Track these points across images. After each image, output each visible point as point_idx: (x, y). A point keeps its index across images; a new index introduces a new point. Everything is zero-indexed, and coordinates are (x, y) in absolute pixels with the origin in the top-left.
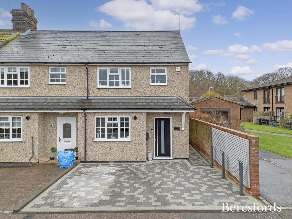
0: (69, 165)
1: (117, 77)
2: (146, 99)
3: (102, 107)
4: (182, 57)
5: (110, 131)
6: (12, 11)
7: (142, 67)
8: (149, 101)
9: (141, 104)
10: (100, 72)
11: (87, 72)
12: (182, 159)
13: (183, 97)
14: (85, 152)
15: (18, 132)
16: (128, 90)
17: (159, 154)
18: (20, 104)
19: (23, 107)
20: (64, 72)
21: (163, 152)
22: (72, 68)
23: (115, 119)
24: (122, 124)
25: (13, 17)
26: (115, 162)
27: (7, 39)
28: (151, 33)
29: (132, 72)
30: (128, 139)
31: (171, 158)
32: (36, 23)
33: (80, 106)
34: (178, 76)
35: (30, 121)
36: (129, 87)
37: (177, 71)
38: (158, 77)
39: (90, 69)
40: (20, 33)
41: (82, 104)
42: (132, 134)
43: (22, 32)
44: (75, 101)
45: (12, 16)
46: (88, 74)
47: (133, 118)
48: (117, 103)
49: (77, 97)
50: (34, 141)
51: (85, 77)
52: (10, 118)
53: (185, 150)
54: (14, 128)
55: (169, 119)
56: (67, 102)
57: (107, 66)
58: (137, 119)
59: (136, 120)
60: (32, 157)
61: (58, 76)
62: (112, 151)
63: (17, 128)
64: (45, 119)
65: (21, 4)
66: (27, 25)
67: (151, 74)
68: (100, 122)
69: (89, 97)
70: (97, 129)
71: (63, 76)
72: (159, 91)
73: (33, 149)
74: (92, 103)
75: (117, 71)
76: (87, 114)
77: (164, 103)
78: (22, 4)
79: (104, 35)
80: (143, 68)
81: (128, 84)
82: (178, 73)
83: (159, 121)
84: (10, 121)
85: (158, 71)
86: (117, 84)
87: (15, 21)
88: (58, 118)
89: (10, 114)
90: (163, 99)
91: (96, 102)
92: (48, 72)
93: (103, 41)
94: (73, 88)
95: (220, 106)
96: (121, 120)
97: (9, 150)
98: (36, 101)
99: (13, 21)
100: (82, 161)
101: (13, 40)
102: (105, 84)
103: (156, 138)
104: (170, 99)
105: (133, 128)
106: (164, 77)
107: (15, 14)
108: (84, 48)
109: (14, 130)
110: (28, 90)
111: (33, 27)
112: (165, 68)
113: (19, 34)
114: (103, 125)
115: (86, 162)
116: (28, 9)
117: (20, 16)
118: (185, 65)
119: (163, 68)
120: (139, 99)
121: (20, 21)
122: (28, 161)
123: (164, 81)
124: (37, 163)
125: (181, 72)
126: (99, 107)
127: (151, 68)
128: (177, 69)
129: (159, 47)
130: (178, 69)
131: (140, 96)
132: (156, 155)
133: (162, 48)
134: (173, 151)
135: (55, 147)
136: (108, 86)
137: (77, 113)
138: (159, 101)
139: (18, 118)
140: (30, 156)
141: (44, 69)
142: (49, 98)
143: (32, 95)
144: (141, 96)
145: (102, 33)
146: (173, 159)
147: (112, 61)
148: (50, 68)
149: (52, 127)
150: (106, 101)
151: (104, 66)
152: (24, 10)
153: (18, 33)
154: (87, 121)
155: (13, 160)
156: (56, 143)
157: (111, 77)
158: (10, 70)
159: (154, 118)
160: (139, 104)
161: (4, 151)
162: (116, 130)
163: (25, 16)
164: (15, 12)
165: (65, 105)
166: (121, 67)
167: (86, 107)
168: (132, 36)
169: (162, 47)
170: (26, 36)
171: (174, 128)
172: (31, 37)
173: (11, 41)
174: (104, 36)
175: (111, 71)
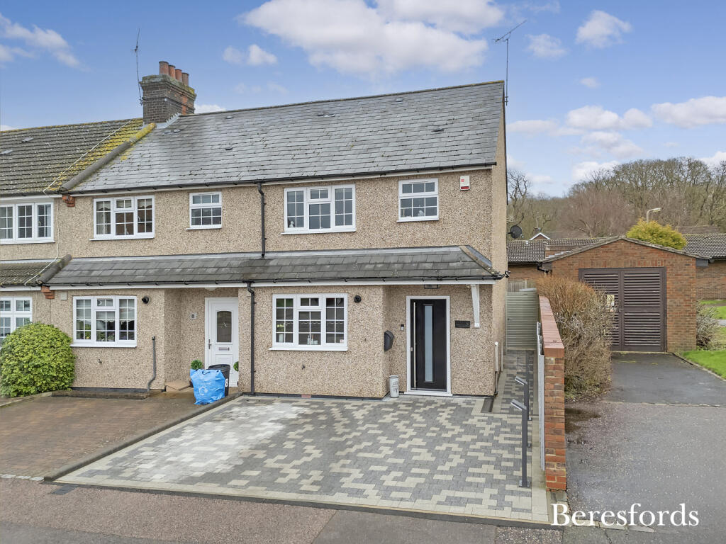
0: (212, 399)
1: (326, 208)
2: (386, 256)
3: (287, 276)
4: (479, 151)
5: (303, 327)
6: (141, 80)
7: (380, 183)
8: (392, 260)
9: (372, 267)
10: (290, 197)
11: (263, 199)
12: (475, 396)
13: (477, 249)
14: (253, 372)
15: (129, 329)
16: (348, 236)
17: (419, 383)
18: (133, 271)
19: (138, 278)
20: (218, 202)
21: (429, 378)
22: (233, 194)
23: (315, 302)
24: (329, 314)
25: (144, 93)
26: (313, 396)
27: (128, 140)
28: (430, 95)
29: (358, 195)
30: (342, 346)
31: (448, 393)
32: (192, 97)
33: (243, 274)
34: (466, 196)
35: (149, 306)
36: (351, 228)
37: (462, 185)
38: (418, 202)
39: (268, 193)
40: (157, 124)
41: (248, 270)
42: (350, 336)
43: (161, 122)
44: (235, 263)
45: (142, 91)
46: (264, 204)
47: (352, 300)
48: (321, 265)
49: (242, 255)
50: (157, 346)
51: (259, 212)
52: (116, 299)
53: (481, 376)
54: (123, 320)
55: (444, 301)
56: (221, 265)
57: (303, 185)
58: (363, 301)
59: (360, 303)
60: (154, 379)
61: (207, 212)
62: (307, 372)
63: (128, 320)
64: (181, 302)
65: (158, 65)
66: (171, 105)
67: (402, 196)
68: (284, 307)
69: (266, 255)
70: (278, 323)
71: (218, 211)
72: (419, 235)
73: (155, 363)
74: (268, 267)
75: (325, 195)
76: (257, 292)
77: (426, 262)
78: (160, 62)
79: (320, 111)
80: (382, 185)
81: (349, 222)
82: (465, 189)
83: (419, 305)
84: (115, 307)
85: (419, 188)
86: (326, 224)
87: (148, 99)
88: (207, 299)
89: (115, 293)
90: (427, 255)
91: (277, 266)
92: (189, 205)
93: (314, 127)
94: (234, 237)
95: (637, 263)
96: (328, 305)
97: (114, 364)
98: (162, 265)
99: (145, 101)
100: (246, 391)
101: (139, 140)
102: (301, 224)
103: (412, 346)
104: (445, 254)
105: (355, 321)
106: (432, 201)
107: (148, 86)
108: (268, 146)
109: (123, 326)
110: (151, 244)
111: (184, 108)
112: (435, 181)
113: (155, 127)
114: (290, 314)
115: (255, 394)
116: (174, 73)
117: (157, 88)
118: (483, 170)
119: (430, 181)
120: (372, 256)
121: (156, 98)
122: (145, 387)
123: (431, 212)
124: (160, 391)
125: (474, 188)
126: (280, 276)
127: (401, 183)
128: (463, 180)
129: (436, 128)
130: (465, 181)
131: (375, 247)
132: (412, 386)
133: (443, 130)
134: (453, 377)
135: (199, 359)
136: (306, 229)
137: (237, 288)
138: (415, 259)
139: (129, 300)
140: (150, 377)
141: (180, 198)
142: (189, 258)
143: (159, 253)
144: (377, 249)
145: (319, 107)
146: (452, 395)
147: (312, 174)
148: (191, 195)
149: (195, 318)
150: (298, 262)
151: (298, 185)
152: (164, 76)
153: (152, 125)
154: (257, 306)
155: (121, 384)
156: (203, 351)
157: (313, 209)
158: (121, 204)
159: (408, 299)
160: (367, 266)
161: (105, 365)
162: (317, 327)
163: (165, 88)
164: (147, 81)
165: (215, 274)
166: (335, 184)
167: (254, 276)
168: (384, 107)
169: (441, 128)
170: (166, 129)
171: (456, 321)
172: (175, 131)
173: (135, 143)
174: (320, 114)
175: (314, 196)
